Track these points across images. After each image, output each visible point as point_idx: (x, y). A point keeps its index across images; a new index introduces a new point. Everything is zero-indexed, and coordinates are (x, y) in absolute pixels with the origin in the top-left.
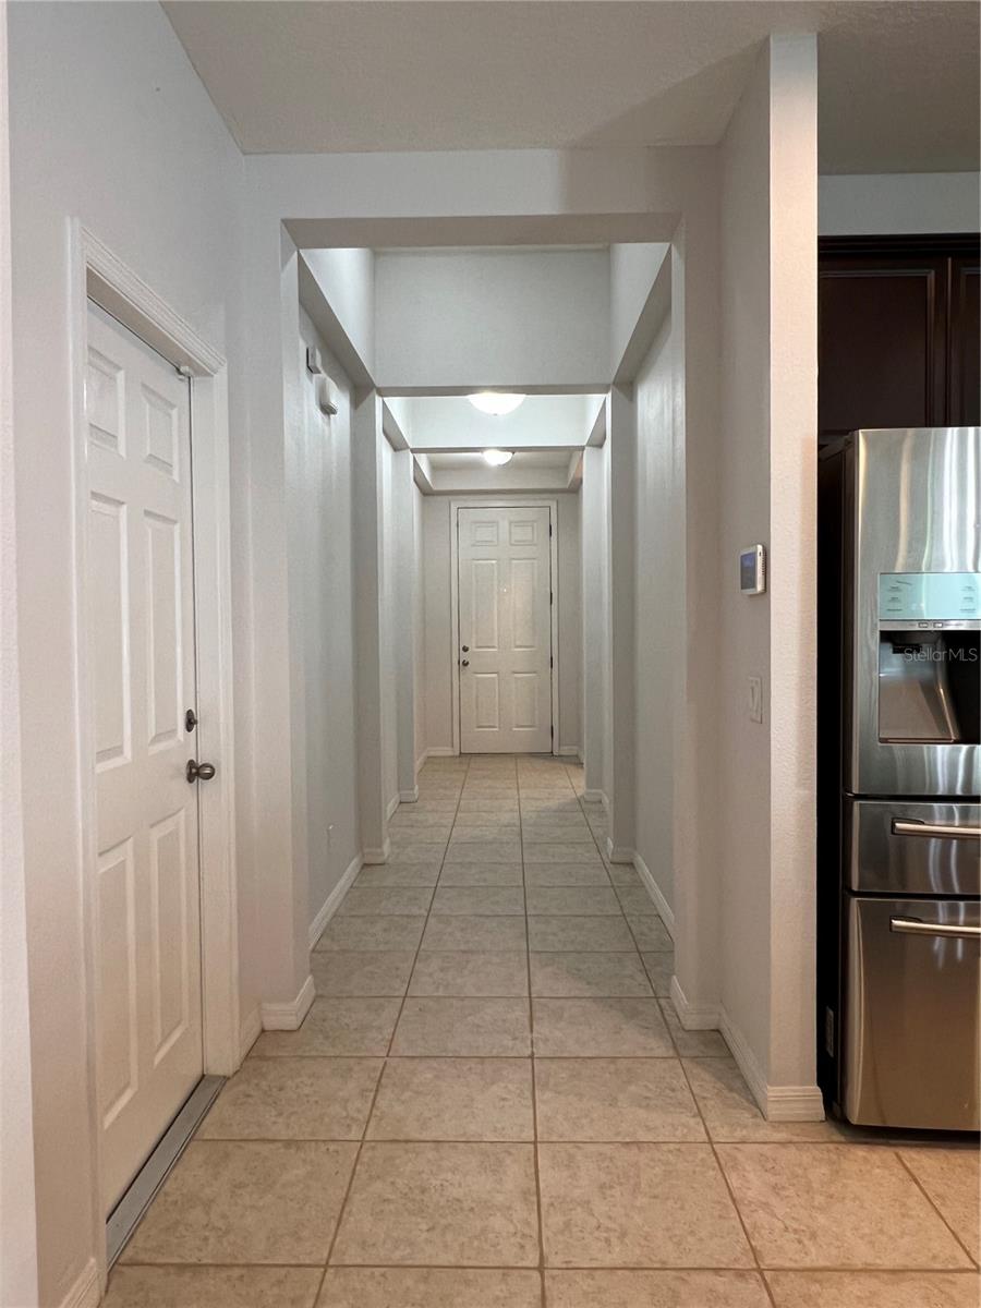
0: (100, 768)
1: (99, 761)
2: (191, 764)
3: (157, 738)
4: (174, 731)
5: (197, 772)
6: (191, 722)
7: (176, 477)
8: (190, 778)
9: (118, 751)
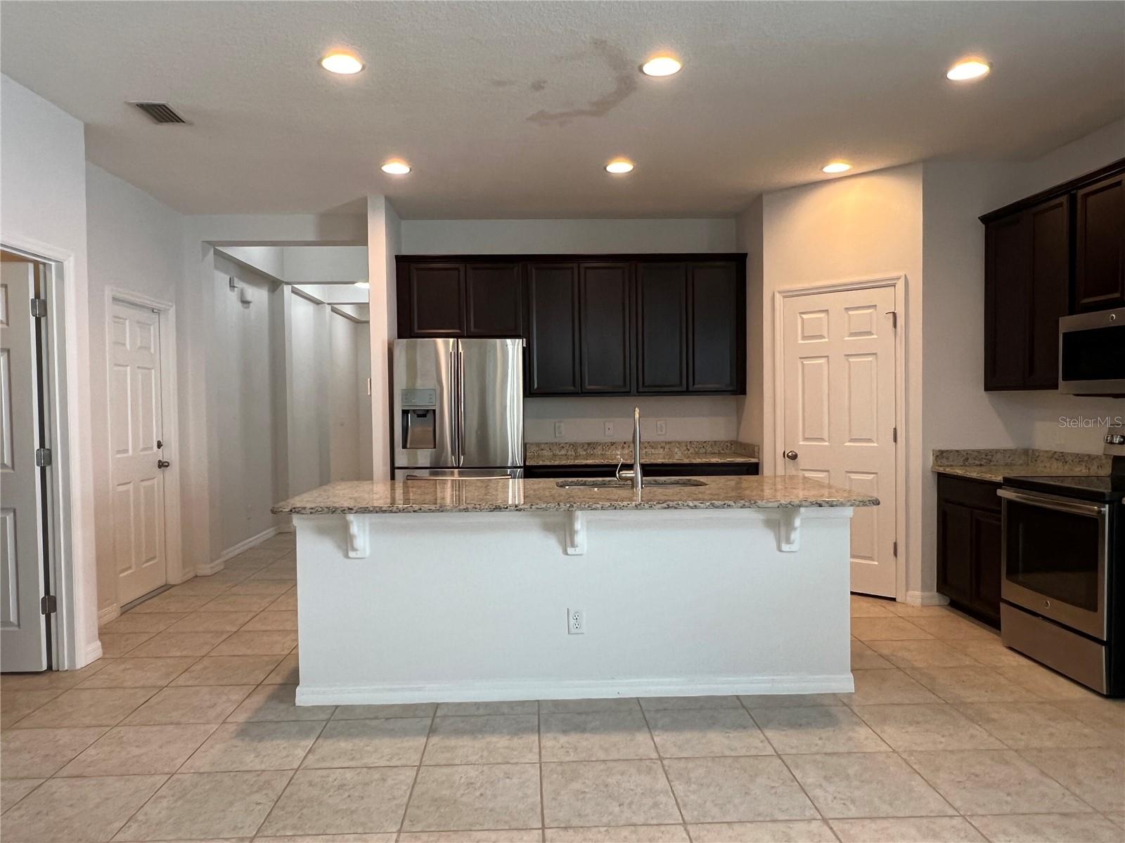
0: (119, 456)
1: (117, 454)
2: (160, 461)
3: (144, 449)
4: (151, 448)
5: (162, 465)
6: (159, 445)
7: (152, 351)
8: (160, 467)
9: (126, 451)
